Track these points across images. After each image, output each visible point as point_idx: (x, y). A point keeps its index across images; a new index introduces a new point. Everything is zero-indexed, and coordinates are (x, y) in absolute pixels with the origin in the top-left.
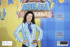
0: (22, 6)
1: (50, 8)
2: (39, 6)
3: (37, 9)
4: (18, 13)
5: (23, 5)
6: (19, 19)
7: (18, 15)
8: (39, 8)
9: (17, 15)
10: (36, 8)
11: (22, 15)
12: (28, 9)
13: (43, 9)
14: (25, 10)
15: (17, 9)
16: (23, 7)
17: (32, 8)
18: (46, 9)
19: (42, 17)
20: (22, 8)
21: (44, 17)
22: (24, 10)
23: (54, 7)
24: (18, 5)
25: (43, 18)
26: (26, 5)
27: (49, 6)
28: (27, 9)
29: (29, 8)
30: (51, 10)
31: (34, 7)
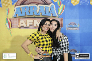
0: (16, 10)
1: (57, 13)
2: (41, 11)
3: (38, 14)
4: (9, 21)
5: (16, 8)
6: (11, 30)
8: (41, 13)
9: (7, 24)
10: (36, 14)
11: (15, 24)
12: (24, 15)
13: (47, 14)
16: (17, 11)
17: (30, 13)
18: (51, 14)
20: (16, 13)
22: (18, 16)
23: (64, 11)
24: (9, 9)
26: (21, 9)
27: (56, 9)
28: (22, 15)
29: (25, 13)
30: (59, 16)
31: (33, 12)
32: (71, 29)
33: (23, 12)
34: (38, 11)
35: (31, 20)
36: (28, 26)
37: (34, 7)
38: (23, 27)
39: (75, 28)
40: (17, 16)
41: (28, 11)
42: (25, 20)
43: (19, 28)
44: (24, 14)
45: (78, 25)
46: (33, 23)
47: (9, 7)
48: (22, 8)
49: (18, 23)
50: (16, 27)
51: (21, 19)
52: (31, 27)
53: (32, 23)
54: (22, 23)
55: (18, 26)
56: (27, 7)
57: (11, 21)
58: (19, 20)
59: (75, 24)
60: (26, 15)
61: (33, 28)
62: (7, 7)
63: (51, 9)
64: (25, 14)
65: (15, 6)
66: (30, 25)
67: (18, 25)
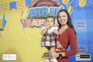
0: (29, 11)
3: (48, 15)
5: (30, 10)
6: (24, 29)
7: (23, 23)
8: (51, 14)
9: (21, 24)
10: (47, 14)
11: (28, 24)
14: (32, 17)
15: (22, 15)
16: (30, 13)
17: (41, 14)
22: (31, 17)
23: (72, 12)
26: (34, 10)
29: (37, 14)
31: (45, 13)
32: (79, 28)
33: (36, 13)
34: (49, 12)
38: (35, 26)
43: (32, 27)
44: (36, 15)
45: (85, 25)
47: (23, 9)
50: (29, 27)
54: (34, 23)
56: (39, 8)
57: (25, 22)
58: (32, 21)
59: (83, 24)
62: (21, 9)
64: (38, 15)
65: (29, 8)
66: (42, 25)
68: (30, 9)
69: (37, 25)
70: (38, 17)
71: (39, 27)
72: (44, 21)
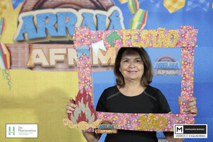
0: (21, 22)
2: (86, 25)
5: (23, 18)
6: (8, 74)
7: (4, 57)
11: (20, 60)
12: (44, 35)
14: (31, 40)
17: (57, 30)
19: (95, 67)
20: (21, 30)
21: (104, 66)
22: (27, 38)
23: (144, 26)
24: (3, 20)
25: (100, 70)
26: (35, 19)
27: (124, 22)
28: (38, 36)
29: (46, 29)
31: (66, 28)
32: (163, 72)
35: (61, 49)
36: (53, 63)
37: (67, 14)
38: (39, 65)
39: (172, 69)
40: (24, 37)
41: (54, 26)
42: (44, 49)
43: (31, 68)
44: (41, 34)
46: (66, 56)
47: (5, 15)
48: (39, 16)
49: (27, 55)
50: (22, 67)
51: (34, 46)
52: (60, 66)
53: (63, 56)
54: (37, 56)
55: (28, 65)
56: (51, 14)
57: (10, 51)
58: (30, 49)
59: (173, 61)
60: (49, 36)
61: (65, 70)
63: (111, 21)
64: (46, 33)
65: (20, 13)
66: (58, 62)
67: (26, 60)
68: (24, 14)
69: (45, 63)
70: (48, 40)
71: (50, 68)
72: (64, 51)
